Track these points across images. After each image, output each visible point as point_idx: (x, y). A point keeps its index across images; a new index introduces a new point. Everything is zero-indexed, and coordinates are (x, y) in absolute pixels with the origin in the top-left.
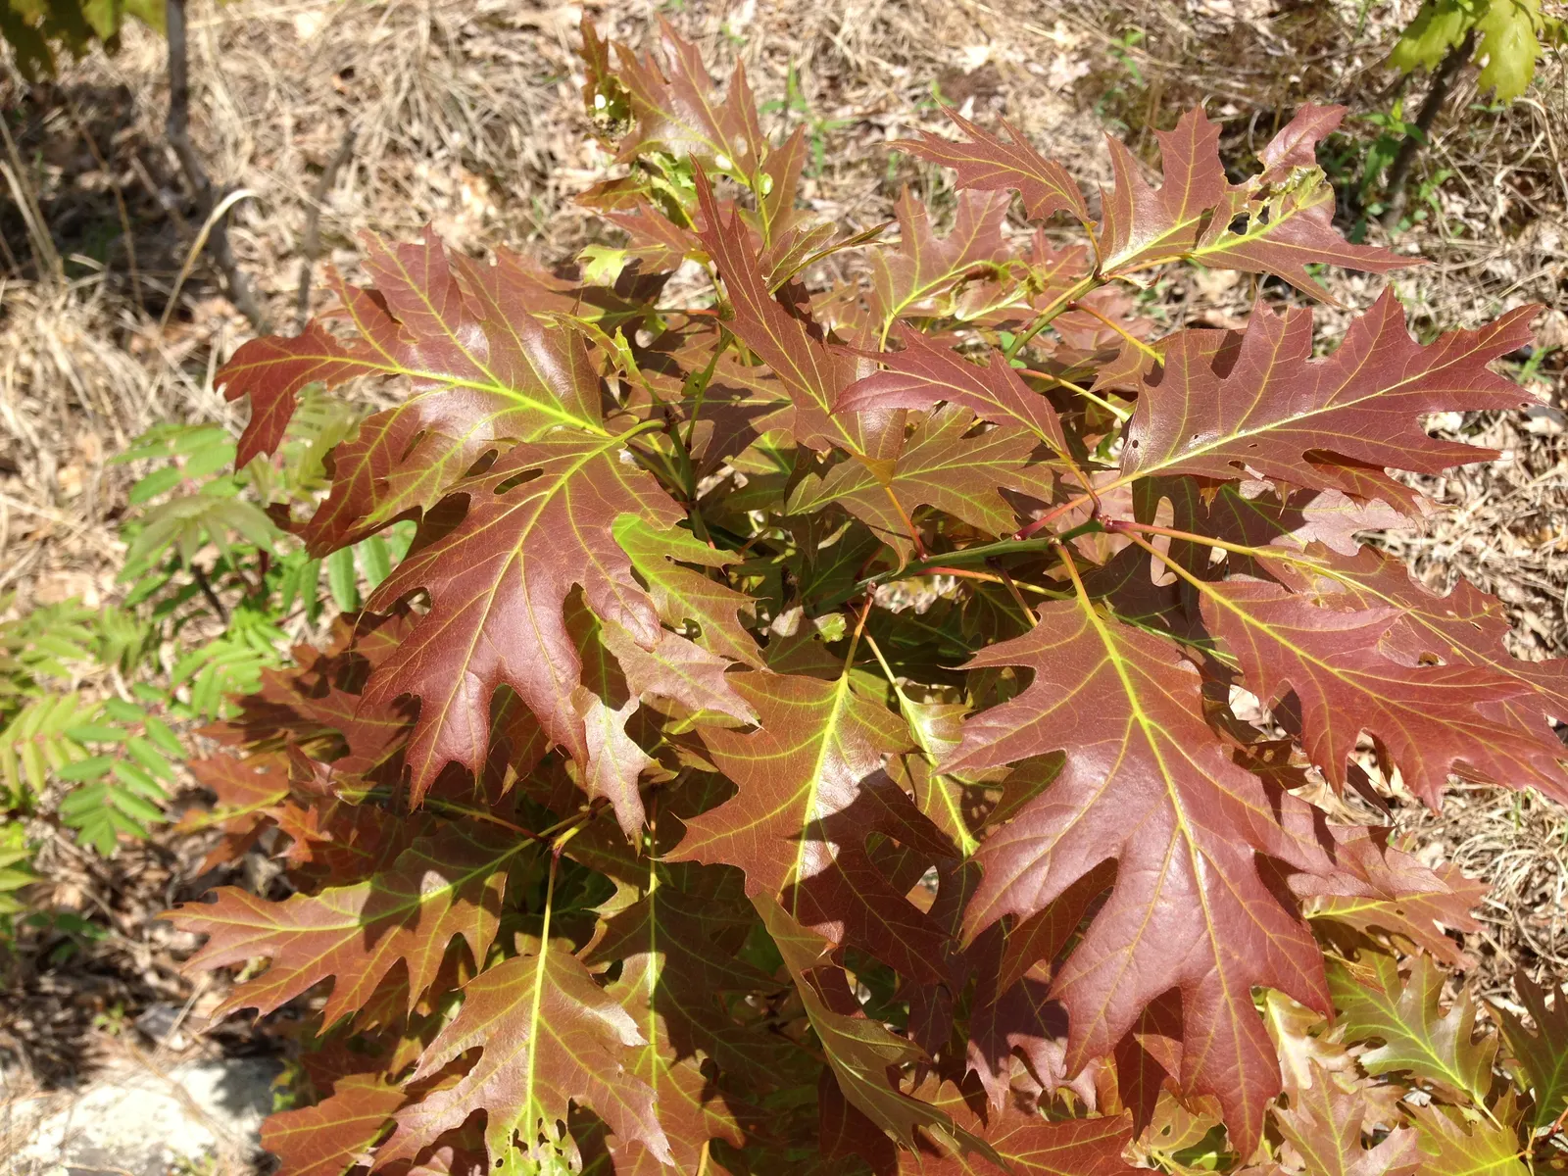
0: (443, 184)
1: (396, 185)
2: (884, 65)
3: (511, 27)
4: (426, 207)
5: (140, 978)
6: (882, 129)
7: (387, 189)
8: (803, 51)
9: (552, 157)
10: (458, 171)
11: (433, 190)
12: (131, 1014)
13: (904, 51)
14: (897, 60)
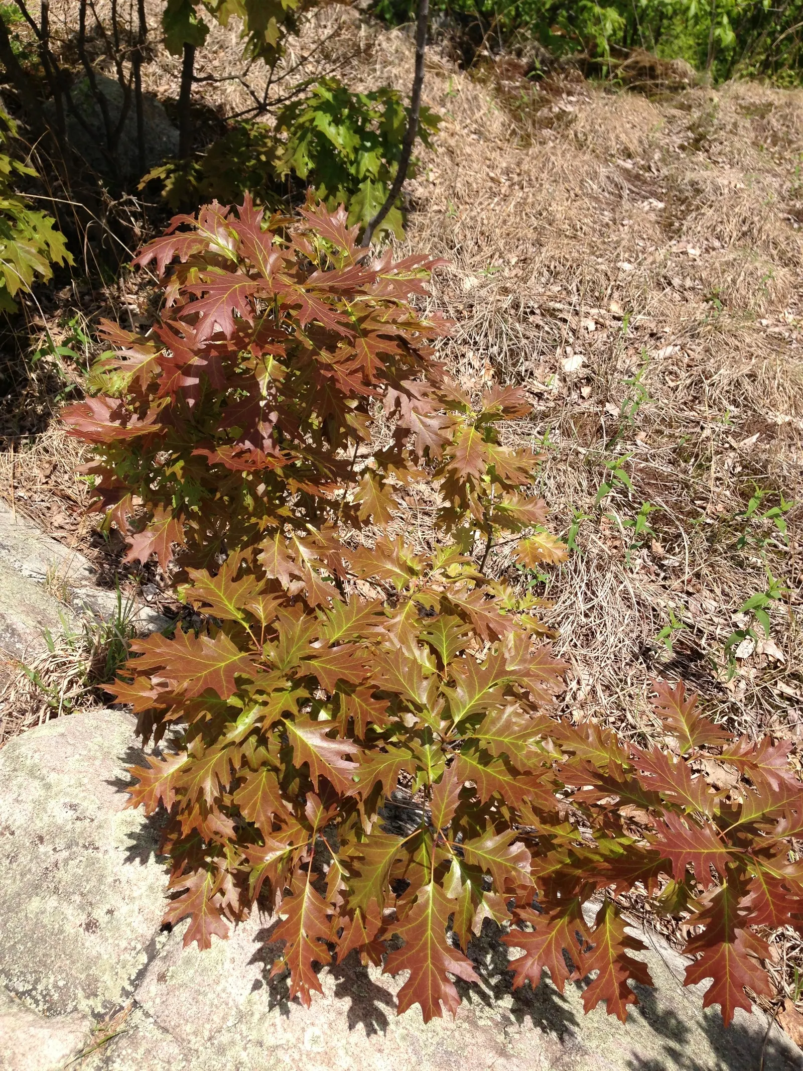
0: (477, 364)
1: (457, 357)
2: (725, 402)
3: (556, 317)
4: (462, 369)
5: (154, 576)
6: (702, 428)
7: (452, 357)
8: (684, 379)
9: (532, 374)
10: (487, 361)
11: (470, 364)
12: (142, 583)
13: (740, 400)
14: (735, 403)
